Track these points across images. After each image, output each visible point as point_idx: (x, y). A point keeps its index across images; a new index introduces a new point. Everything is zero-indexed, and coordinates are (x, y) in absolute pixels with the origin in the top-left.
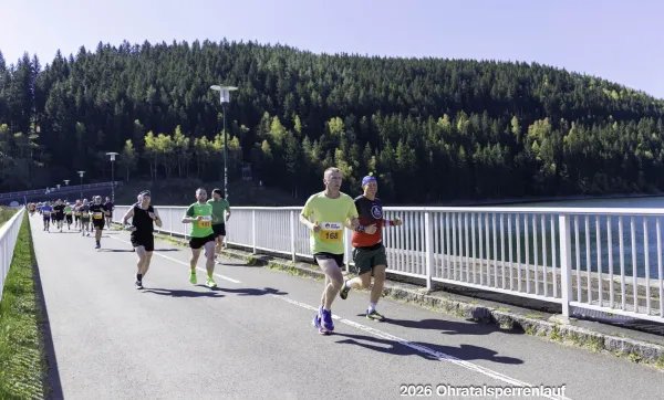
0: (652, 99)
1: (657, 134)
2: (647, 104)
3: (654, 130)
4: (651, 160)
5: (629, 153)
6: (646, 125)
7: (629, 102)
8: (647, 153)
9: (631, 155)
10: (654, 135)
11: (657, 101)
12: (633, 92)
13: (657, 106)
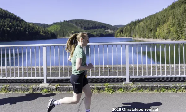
0: (10, 13)
1: (11, 23)
2: (8, 14)
3: (10, 22)
4: (10, 31)
5: (2, 28)
6: (8, 21)
7: (2, 13)
8: (8, 29)
9: (3, 29)
10: (10, 24)
11: (11, 14)
12: (4, 10)
13: (11, 15)
